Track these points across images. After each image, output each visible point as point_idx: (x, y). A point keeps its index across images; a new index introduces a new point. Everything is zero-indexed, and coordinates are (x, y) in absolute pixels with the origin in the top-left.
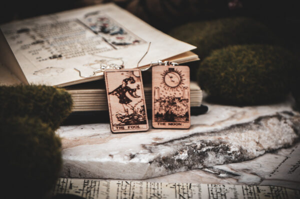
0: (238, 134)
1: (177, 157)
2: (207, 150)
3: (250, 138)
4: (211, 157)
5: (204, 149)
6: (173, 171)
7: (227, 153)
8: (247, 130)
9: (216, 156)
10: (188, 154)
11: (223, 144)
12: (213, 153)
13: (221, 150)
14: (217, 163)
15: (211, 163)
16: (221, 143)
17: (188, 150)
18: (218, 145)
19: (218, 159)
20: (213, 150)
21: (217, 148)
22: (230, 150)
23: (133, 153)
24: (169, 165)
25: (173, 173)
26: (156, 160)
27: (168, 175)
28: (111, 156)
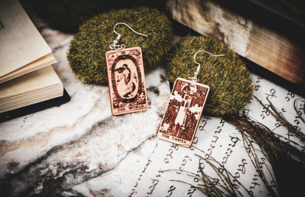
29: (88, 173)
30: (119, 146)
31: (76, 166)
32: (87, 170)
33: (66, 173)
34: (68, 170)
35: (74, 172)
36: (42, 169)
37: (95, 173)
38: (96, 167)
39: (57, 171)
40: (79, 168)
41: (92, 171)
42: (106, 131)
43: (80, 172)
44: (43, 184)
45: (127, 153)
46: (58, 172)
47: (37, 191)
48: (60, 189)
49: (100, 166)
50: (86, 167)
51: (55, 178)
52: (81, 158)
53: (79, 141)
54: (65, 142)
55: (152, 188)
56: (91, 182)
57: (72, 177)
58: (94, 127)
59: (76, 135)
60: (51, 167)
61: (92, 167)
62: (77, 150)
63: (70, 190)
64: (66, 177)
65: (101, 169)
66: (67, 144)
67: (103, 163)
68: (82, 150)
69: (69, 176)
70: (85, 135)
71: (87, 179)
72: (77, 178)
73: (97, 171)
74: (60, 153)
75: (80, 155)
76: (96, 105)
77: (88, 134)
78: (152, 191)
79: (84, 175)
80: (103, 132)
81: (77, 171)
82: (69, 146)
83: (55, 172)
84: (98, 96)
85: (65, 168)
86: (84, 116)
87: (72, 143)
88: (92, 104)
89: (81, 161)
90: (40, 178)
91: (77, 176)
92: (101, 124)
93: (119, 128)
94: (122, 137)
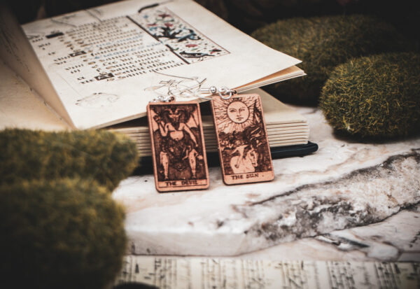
0: (361, 184)
1: (281, 223)
2: (321, 211)
3: (379, 190)
4: (327, 219)
5: (318, 210)
6: (277, 242)
7: (348, 213)
8: (374, 177)
9: (334, 218)
10: (297, 217)
11: (342, 202)
12: (330, 214)
13: (340, 209)
14: (336, 227)
15: (327, 227)
16: (341, 199)
17: (296, 211)
18: (337, 203)
19: (336, 222)
20: (331, 210)
21: (336, 207)
22: (352, 210)
23: (221, 219)
24: (270, 233)
25: (276, 245)
26: (252, 228)
27: (270, 247)
28: (191, 224)
29: (353, 215)
30: (390, 196)
32: (351, 212)
33: (324, 210)
34: (326, 206)
35: (333, 210)
37: (362, 219)
38: (363, 208)
39: (314, 203)
40: (341, 206)
41: (358, 212)
42: (370, 179)
43: (341, 213)
44: (296, 214)
46: (315, 206)
47: (288, 222)
48: (316, 231)
49: (368, 208)
50: (350, 207)
51: (311, 212)
53: (337, 182)
54: (318, 182)
56: (355, 229)
57: (332, 217)
58: (354, 174)
60: (305, 199)
61: (358, 207)
62: (335, 190)
63: (328, 235)
64: (324, 215)
65: (369, 213)
66: (321, 184)
67: (372, 206)
68: (341, 190)
69: (327, 215)
70: (343, 178)
71: (350, 225)
72: (338, 220)
73: (364, 215)
75: (340, 193)
76: (352, 158)
77: (347, 178)
79: (347, 217)
80: (366, 180)
81: (338, 210)
82: (325, 186)
83: (310, 203)
85: (323, 203)
86: (339, 165)
87: (327, 183)
88: (346, 157)
90: (292, 207)
91: (337, 218)
92: (362, 171)
93: (387, 179)
94: (392, 189)
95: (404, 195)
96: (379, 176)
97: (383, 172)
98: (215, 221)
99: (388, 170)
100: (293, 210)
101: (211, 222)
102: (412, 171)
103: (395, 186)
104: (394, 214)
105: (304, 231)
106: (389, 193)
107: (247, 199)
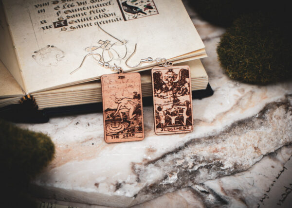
0: (236, 138)
1: (165, 182)
2: (198, 169)
3: (249, 143)
4: (203, 173)
5: (196, 168)
6: (161, 194)
7: (220, 169)
8: (249, 128)
9: (208, 173)
10: (178, 177)
11: (216, 161)
12: (205, 170)
13: (214, 166)
14: (209, 178)
15: (202, 179)
16: (215, 160)
17: (178, 172)
19: (210, 176)
20: (206, 167)
21: (210, 165)
22: (223, 166)
23: (120, 181)
24: (156, 190)
25: (160, 196)
26: (142, 191)
27: (155, 198)
28: (97, 185)
29: (222, 170)
30: (255, 148)
31: (212, 162)
32: (222, 168)
33: (201, 167)
34: (203, 164)
35: (208, 167)
36: (178, 159)
37: (229, 172)
38: (231, 166)
39: (193, 163)
40: (215, 164)
41: (227, 169)
42: (245, 131)
43: (214, 169)
44: (178, 174)
45: (262, 156)
46: (194, 165)
47: (171, 181)
48: (193, 182)
49: (235, 165)
50: (222, 165)
51: (190, 170)
52: (218, 155)
53: (218, 137)
54: (203, 136)
55: (284, 196)
56: (224, 180)
57: (207, 172)
58: (233, 126)
59: (215, 130)
60: (187, 159)
61: (228, 165)
62: (214, 146)
63: (202, 184)
64: (200, 170)
65: (235, 168)
66: (205, 138)
67: (239, 163)
68: (219, 147)
69: (203, 170)
70: (224, 132)
71: (220, 176)
72: (211, 174)
73: (232, 170)
74: (197, 146)
75: (217, 151)
76: (237, 104)
77: (227, 132)
78: (285, 198)
79: (218, 172)
80: (241, 131)
81: (212, 167)
82: (207, 141)
83: (190, 164)
84: (240, 95)
85: (200, 162)
86: (225, 113)
87: (210, 138)
88: (233, 102)
89: (217, 157)
90: (176, 168)
91: (211, 172)
92: (241, 123)
93: (258, 130)
94: (260, 140)
95: (268, 146)
96: (253, 128)
97: (257, 122)
98: (115, 183)
99: (261, 121)
100: (176, 171)
101: (112, 184)
102: (280, 121)
103: (263, 137)
104: (257, 162)
105: (184, 184)
106: (256, 146)
107: (145, 156)
